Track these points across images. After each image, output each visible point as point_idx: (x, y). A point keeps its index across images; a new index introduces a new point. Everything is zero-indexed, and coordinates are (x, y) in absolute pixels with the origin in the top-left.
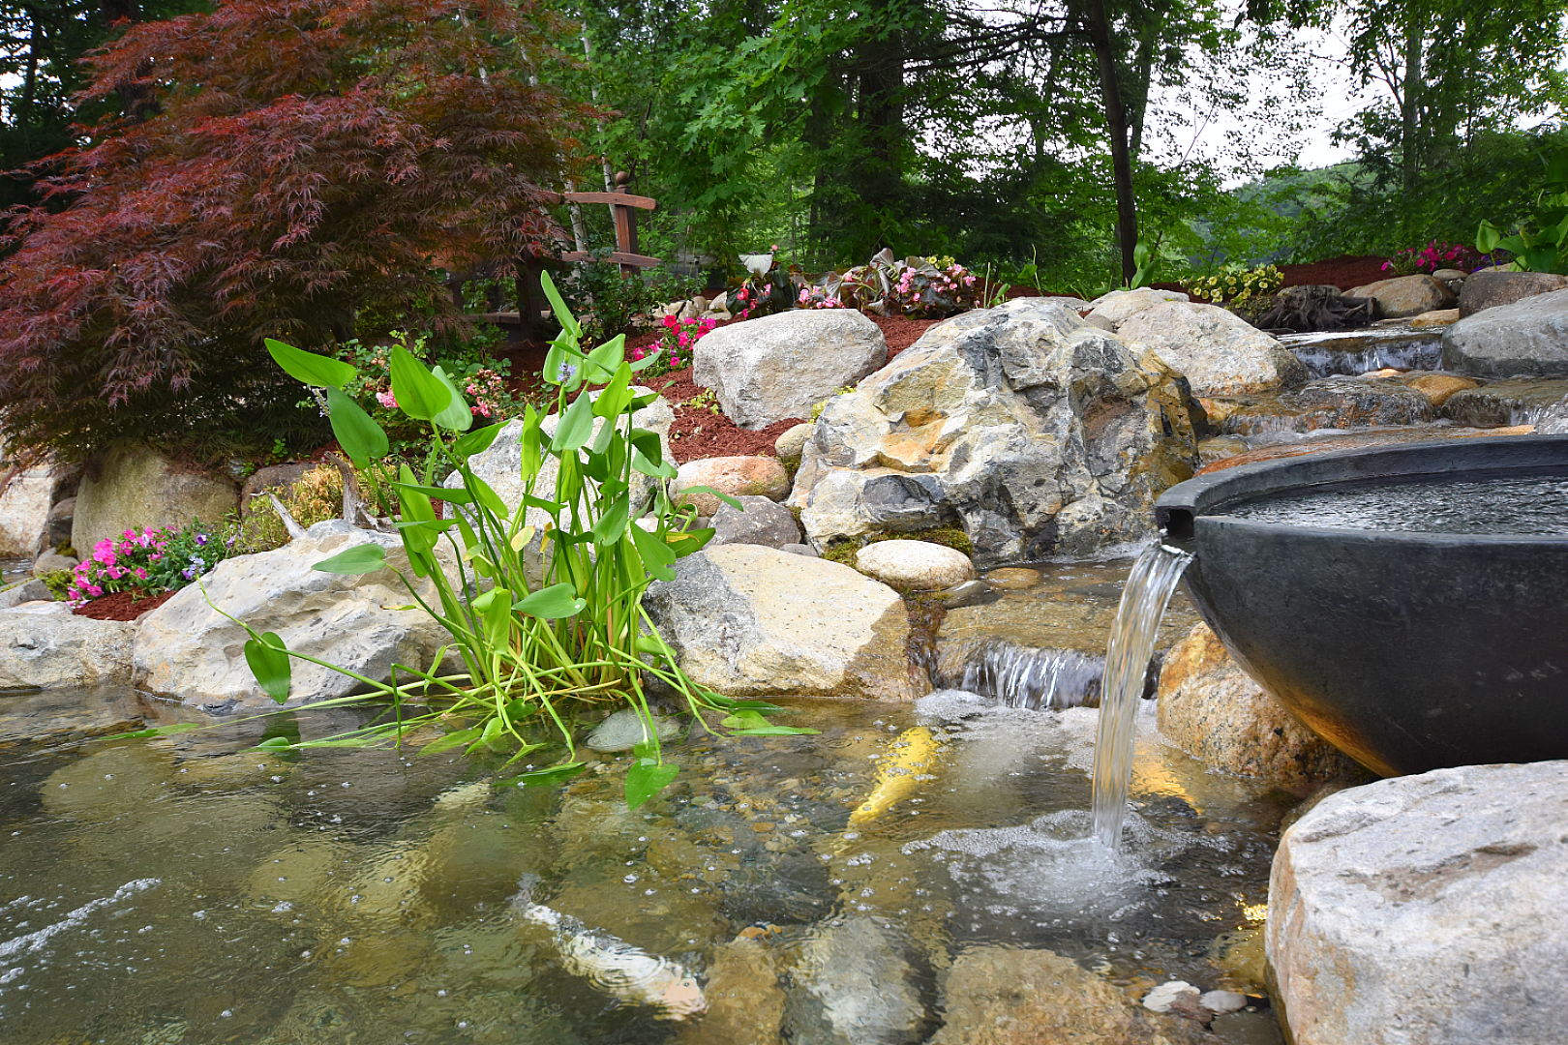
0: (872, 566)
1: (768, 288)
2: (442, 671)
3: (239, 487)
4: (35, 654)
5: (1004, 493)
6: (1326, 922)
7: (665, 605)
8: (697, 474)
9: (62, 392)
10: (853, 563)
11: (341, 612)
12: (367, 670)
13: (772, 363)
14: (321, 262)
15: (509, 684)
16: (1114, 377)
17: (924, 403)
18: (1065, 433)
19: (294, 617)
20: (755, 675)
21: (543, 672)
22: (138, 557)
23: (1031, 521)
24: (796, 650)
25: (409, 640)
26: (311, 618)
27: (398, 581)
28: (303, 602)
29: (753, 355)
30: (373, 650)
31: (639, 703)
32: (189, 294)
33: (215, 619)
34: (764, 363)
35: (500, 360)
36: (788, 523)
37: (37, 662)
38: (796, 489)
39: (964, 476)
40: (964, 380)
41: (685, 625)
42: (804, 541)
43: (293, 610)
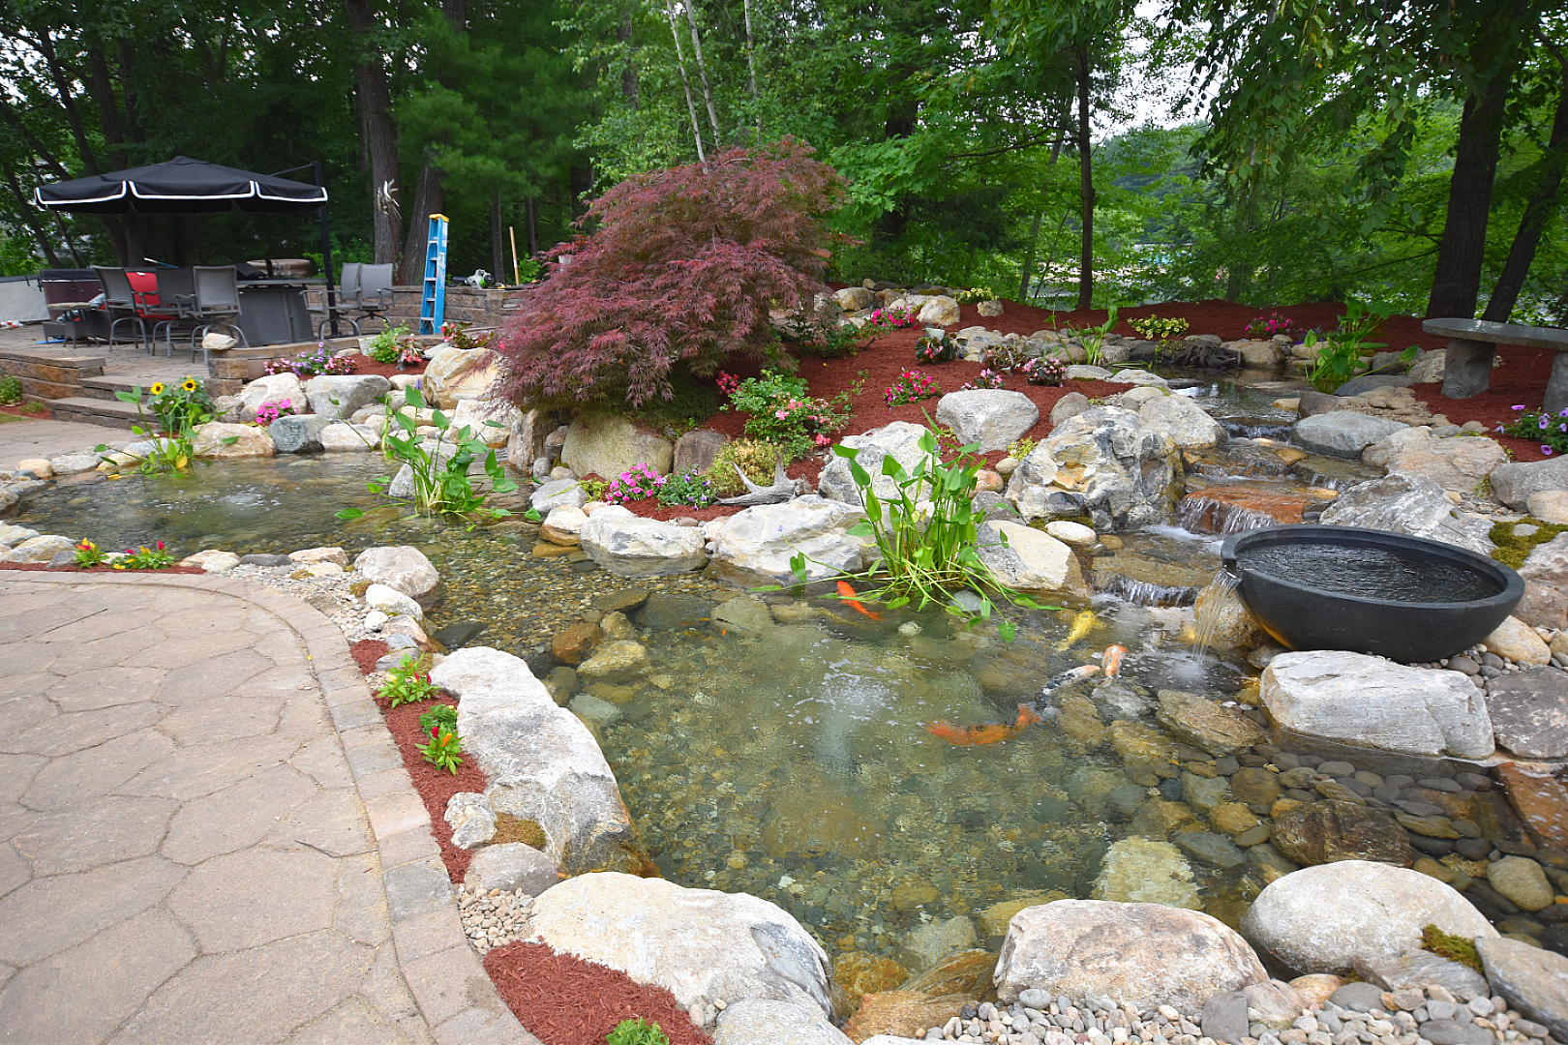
0: (1055, 533)
3: (673, 443)
5: (1108, 502)
6: (1287, 690)
10: (1046, 530)
11: (828, 539)
16: (1156, 451)
17: (1076, 460)
18: (1136, 478)
19: (804, 539)
20: (1024, 582)
23: (1116, 514)
24: (1038, 572)
25: (859, 554)
26: (813, 541)
27: (853, 530)
28: (808, 533)
30: (846, 557)
34: (989, 423)
36: (1011, 508)
37: (665, 546)
38: (1009, 490)
39: (1094, 495)
40: (1097, 453)
42: (1020, 518)
43: (804, 536)
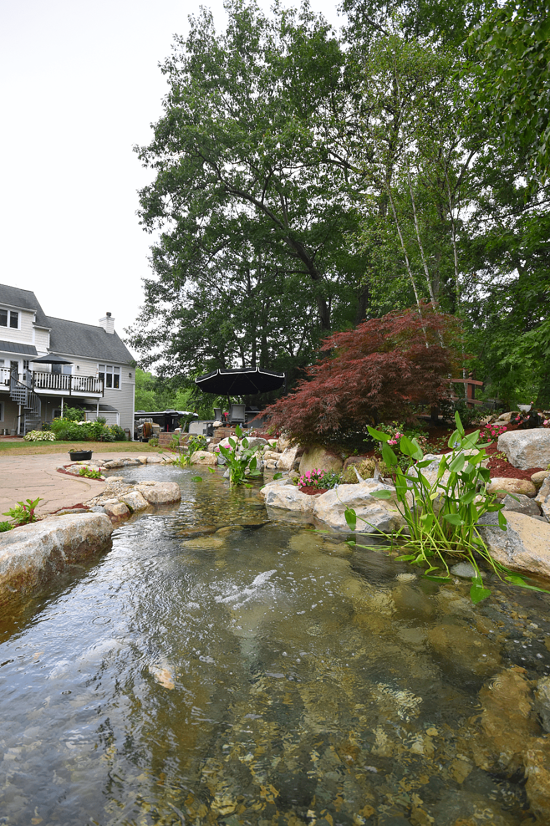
1: (528, 417)
2: (402, 533)
3: (343, 461)
4: (291, 500)
7: (483, 528)
8: (497, 482)
9: (305, 428)
11: (373, 507)
12: (378, 527)
13: (532, 447)
14: (377, 400)
15: (425, 542)
19: (359, 506)
20: (519, 563)
21: (437, 542)
22: (316, 477)
24: (539, 558)
25: (392, 520)
26: (364, 507)
27: (391, 502)
28: (362, 502)
29: (524, 443)
30: (381, 521)
31: (473, 562)
32: (340, 406)
33: (337, 501)
34: (528, 447)
35: (425, 433)
36: (535, 507)
37: (291, 503)
38: (539, 495)
41: (491, 538)
42: (542, 515)
43: (359, 503)
